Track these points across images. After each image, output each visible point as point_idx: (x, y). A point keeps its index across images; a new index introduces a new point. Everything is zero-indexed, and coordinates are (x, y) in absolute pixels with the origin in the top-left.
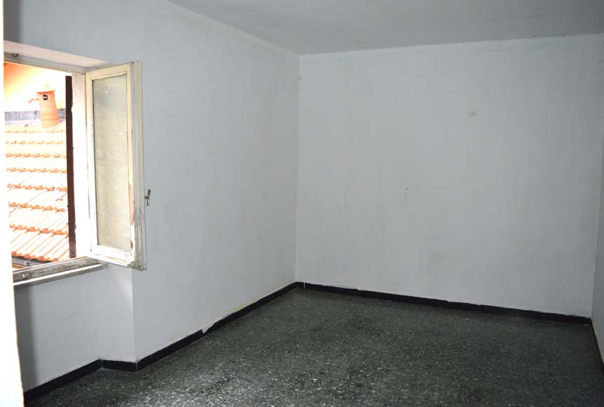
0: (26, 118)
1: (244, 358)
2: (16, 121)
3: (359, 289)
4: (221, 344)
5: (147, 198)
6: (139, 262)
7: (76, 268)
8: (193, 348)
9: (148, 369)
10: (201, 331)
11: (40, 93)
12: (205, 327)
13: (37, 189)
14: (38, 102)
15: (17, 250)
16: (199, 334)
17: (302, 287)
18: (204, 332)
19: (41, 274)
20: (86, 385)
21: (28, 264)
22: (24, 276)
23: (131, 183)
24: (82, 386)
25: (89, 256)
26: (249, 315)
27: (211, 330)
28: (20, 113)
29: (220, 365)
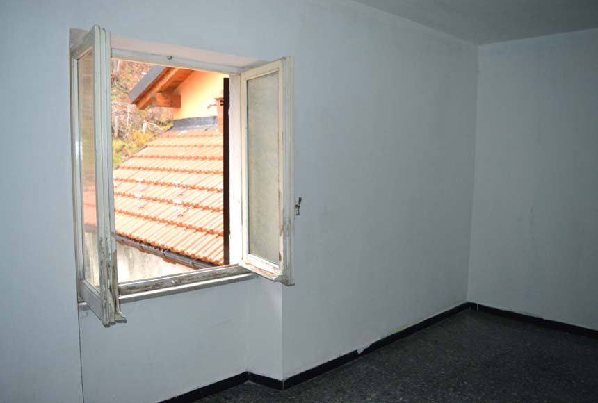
0: (207, 123)
1: (401, 391)
2: (198, 126)
3: (545, 318)
4: (376, 369)
5: (297, 206)
6: (287, 277)
7: (227, 276)
8: (345, 371)
9: (295, 388)
10: (356, 351)
11: (217, 99)
12: (360, 348)
13: (209, 190)
14: (216, 107)
15: (185, 250)
16: (354, 355)
17: (475, 309)
18: (359, 353)
19: (190, 281)
20: (230, 398)
21: (193, 263)
22: (173, 282)
23: (281, 190)
24: (226, 398)
25: (240, 265)
26: (411, 337)
27: (366, 351)
28: (201, 118)
29: (374, 395)
